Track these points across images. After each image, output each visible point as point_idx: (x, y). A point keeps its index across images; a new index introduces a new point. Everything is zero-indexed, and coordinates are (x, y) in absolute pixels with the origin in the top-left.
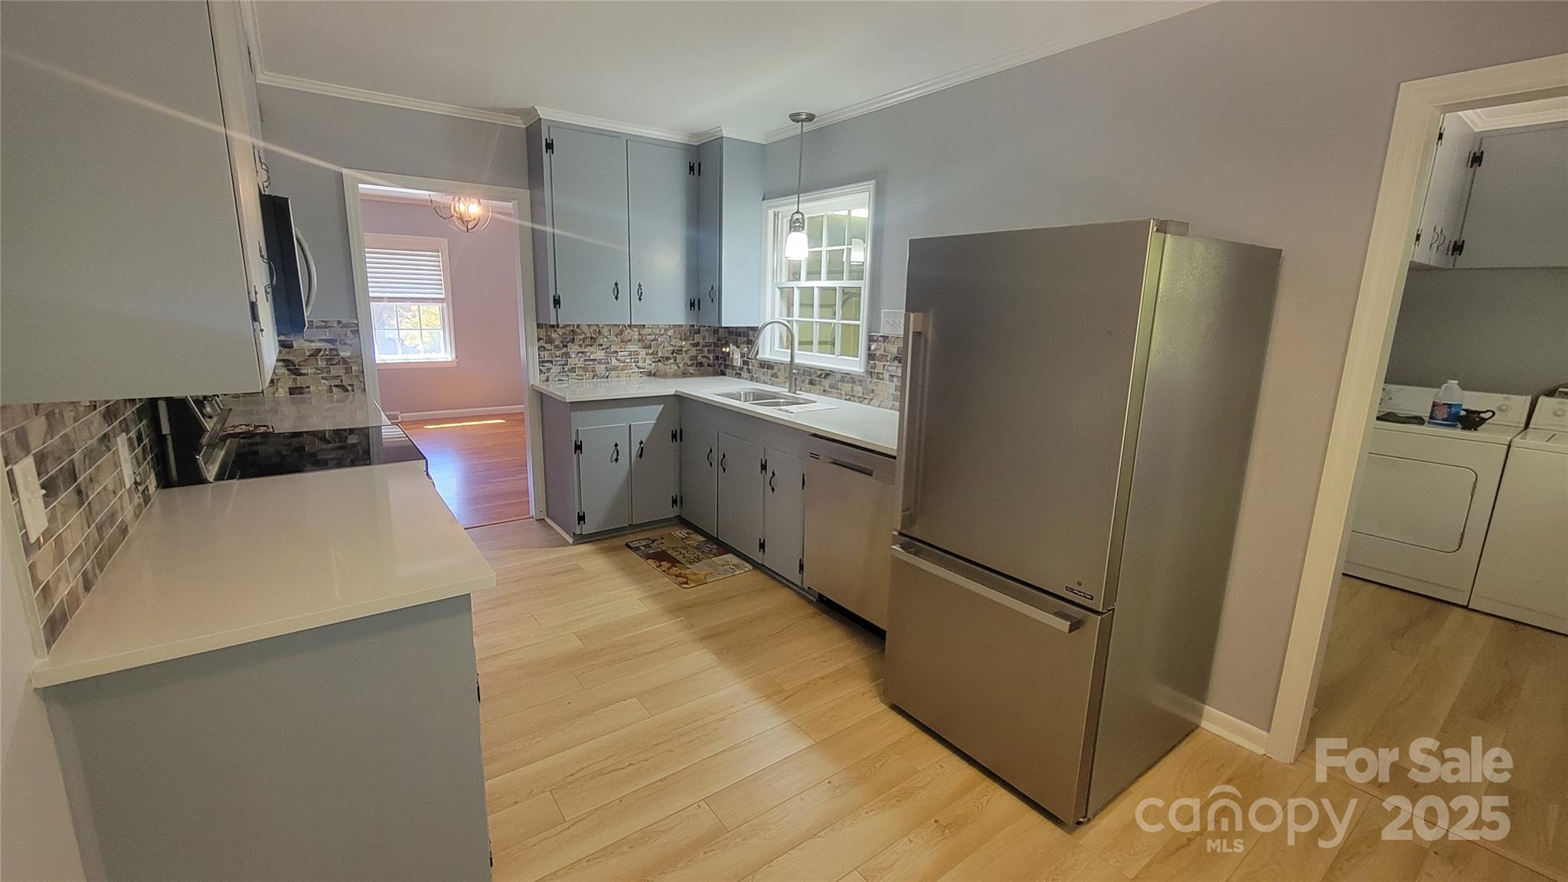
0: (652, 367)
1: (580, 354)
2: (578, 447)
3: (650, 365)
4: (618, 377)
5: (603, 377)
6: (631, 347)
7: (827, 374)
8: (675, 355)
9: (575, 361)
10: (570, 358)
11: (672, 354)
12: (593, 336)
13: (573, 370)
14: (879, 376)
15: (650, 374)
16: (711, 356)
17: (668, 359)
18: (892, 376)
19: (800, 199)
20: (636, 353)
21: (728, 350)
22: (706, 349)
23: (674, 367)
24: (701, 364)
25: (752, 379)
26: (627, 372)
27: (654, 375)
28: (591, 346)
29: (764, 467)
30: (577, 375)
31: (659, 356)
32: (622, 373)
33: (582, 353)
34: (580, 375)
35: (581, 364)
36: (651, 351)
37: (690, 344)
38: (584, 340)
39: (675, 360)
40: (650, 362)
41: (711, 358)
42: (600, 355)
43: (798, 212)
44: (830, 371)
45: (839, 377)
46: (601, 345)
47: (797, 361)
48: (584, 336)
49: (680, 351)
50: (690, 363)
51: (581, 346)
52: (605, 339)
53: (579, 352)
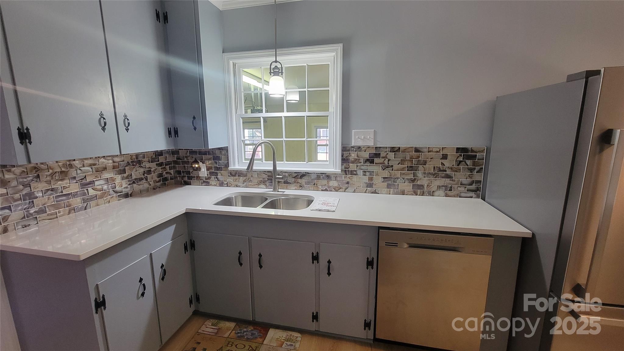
0: (129, 190)
1: (50, 192)
2: (100, 304)
3: (126, 188)
4: (98, 205)
5: (80, 209)
6: (107, 175)
7: (303, 175)
8: (146, 175)
9: (41, 199)
10: (36, 197)
11: (144, 175)
12: (63, 169)
13: (42, 211)
14: (353, 173)
15: (127, 196)
16: (172, 172)
17: (141, 179)
18: (365, 172)
19: (277, 52)
20: (113, 180)
21: (197, 166)
22: (168, 167)
23: (146, 185)
24: (165, 179)
25: (221, 185)
26: (105, 198)
27: (131, 195)
28: (62, 180)
29: (315, 258)
30: (48, 215)
31: (133, 178)
32: (100, 201)
33: (52, 190)
34: (51, 215)
35: (52, 202)
36: (125, 175)
37: (156, 164)
38: (52, 175)
39: (147, 180)
40: (126, 186)
41: (172, 173)
42: (74, 187)
43: (276, 62)
44: (305, 173)
45: (314, 176)
46: (75, 178)
47: (278, 168)
48: (51, 171)
49: (149, 172)
50: (158, 179)
51: (49, 183)
52: (79, 171)
53: (48, 190)
